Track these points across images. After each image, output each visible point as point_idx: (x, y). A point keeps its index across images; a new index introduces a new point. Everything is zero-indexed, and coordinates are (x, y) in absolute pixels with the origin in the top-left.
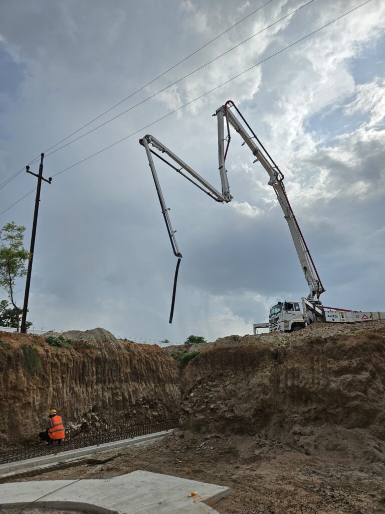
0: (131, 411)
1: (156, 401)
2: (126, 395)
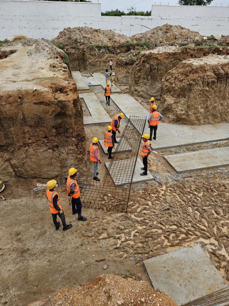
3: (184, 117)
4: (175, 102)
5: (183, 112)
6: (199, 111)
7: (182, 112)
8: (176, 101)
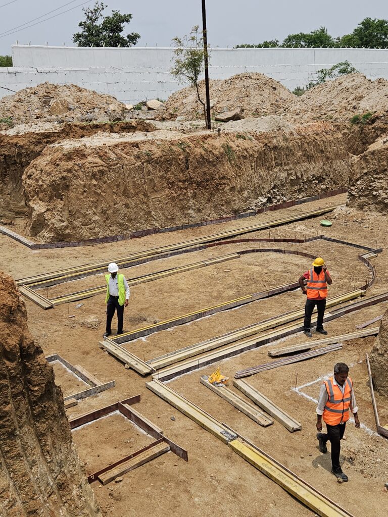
0: (303, 186)
1: (324, 177)
2: (299, 174)
3: (68, 231)
4: (48, 210)
5: (65, 224)
6: (90, 220)
7: (63, 224)
8: (49, 207)
